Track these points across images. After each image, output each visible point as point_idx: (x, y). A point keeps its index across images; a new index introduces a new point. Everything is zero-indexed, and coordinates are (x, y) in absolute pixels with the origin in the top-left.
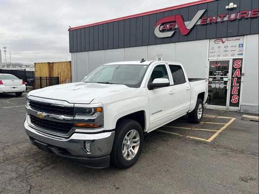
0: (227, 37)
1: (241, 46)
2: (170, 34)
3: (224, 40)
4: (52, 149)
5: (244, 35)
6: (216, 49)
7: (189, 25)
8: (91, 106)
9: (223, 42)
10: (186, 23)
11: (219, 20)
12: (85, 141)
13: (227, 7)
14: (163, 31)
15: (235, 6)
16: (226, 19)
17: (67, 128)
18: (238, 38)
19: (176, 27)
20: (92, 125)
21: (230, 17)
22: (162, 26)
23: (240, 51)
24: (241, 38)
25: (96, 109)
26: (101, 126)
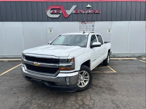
0: (87, 21)
1: (93, 26)
2: (57, 16)
3: (86, 22)
4: (45, 83)
5: (94, 21)
6: (82, 27)
7: (69, 12)
8: (69, 58)
9: (85, 24)
10: (67, 11)
11: (84, 12)
12: (66, 77)
13: (87, 6)
14: (52, 14)
15: (91, 6)
16: (87, 12)
17: (54, 71)
18: (92, 22)
19: (61, 12)
20: (69, 68)
21: (88, 11)
22: (52, 11)
23: (93, 28)
24: (93, 22)
25: (71, 60)
26: (74, 69)
